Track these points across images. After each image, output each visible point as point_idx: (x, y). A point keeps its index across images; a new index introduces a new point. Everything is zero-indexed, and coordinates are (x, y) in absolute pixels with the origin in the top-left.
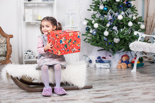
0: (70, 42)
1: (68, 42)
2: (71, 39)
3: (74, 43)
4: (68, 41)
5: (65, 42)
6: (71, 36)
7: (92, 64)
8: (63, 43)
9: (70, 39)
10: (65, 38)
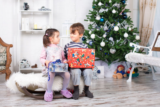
0: (83, 57)
1: (81, 57)
2: (84, 54)
3: (87, 58)
4: (80, 55)
5: (78, 56)
6: (84, 51)
7: (100, 74)
8: (76, 57)
9: (82, 54)
10: (77, 53)
